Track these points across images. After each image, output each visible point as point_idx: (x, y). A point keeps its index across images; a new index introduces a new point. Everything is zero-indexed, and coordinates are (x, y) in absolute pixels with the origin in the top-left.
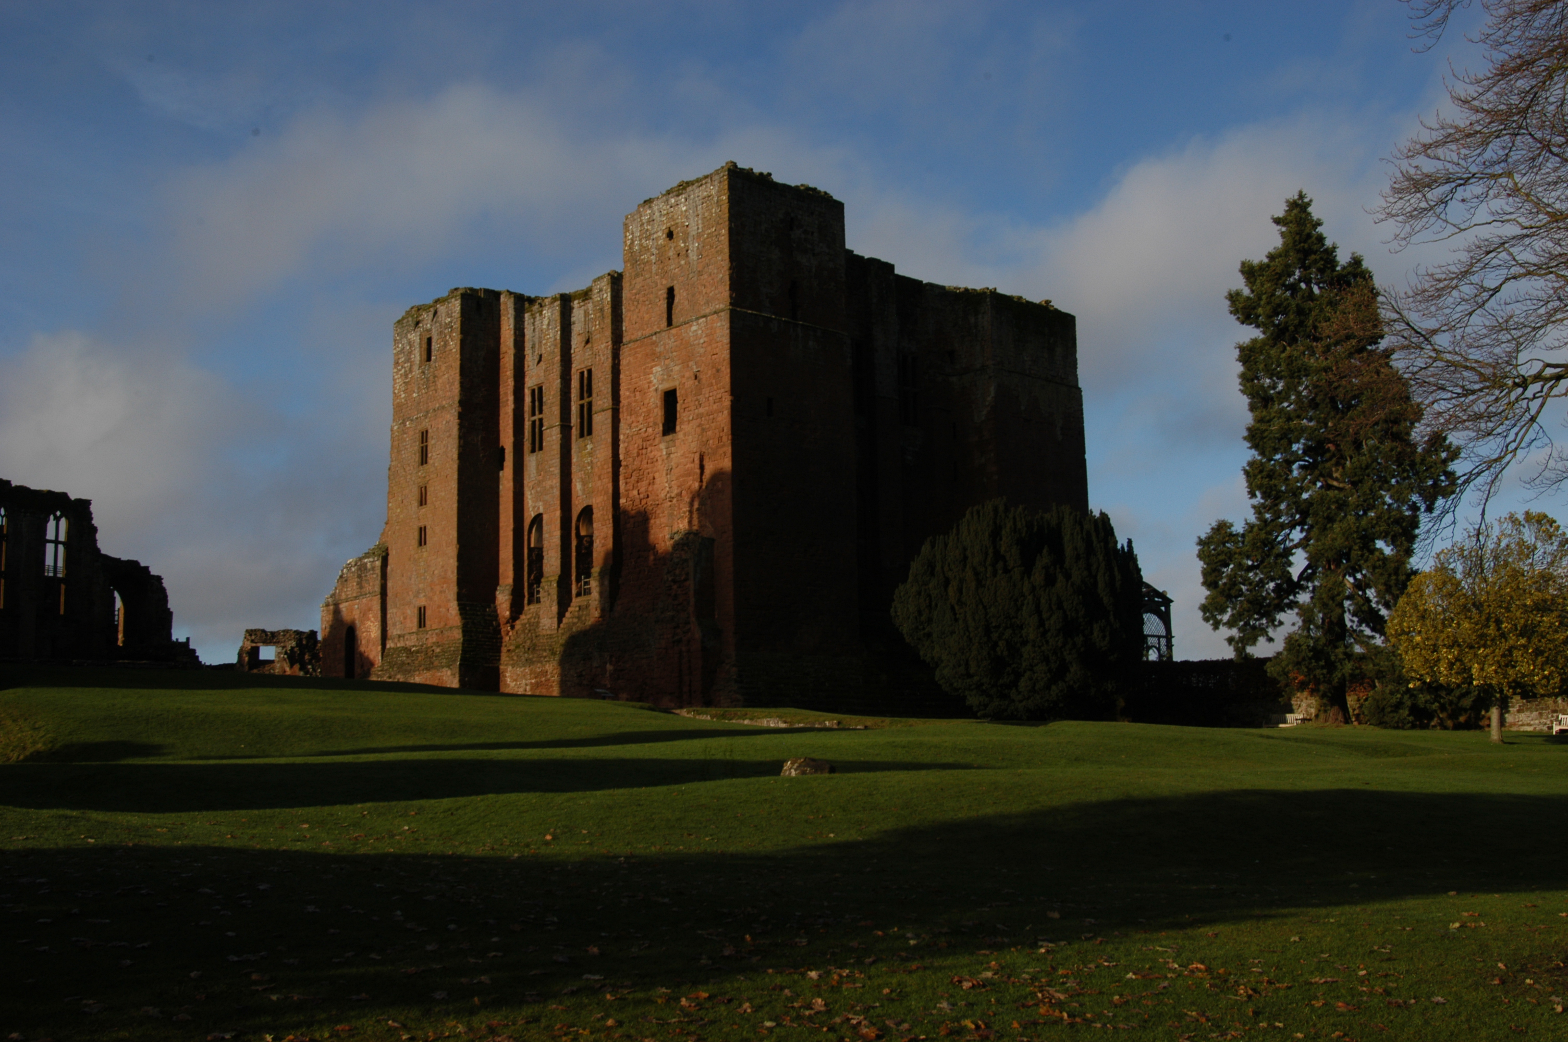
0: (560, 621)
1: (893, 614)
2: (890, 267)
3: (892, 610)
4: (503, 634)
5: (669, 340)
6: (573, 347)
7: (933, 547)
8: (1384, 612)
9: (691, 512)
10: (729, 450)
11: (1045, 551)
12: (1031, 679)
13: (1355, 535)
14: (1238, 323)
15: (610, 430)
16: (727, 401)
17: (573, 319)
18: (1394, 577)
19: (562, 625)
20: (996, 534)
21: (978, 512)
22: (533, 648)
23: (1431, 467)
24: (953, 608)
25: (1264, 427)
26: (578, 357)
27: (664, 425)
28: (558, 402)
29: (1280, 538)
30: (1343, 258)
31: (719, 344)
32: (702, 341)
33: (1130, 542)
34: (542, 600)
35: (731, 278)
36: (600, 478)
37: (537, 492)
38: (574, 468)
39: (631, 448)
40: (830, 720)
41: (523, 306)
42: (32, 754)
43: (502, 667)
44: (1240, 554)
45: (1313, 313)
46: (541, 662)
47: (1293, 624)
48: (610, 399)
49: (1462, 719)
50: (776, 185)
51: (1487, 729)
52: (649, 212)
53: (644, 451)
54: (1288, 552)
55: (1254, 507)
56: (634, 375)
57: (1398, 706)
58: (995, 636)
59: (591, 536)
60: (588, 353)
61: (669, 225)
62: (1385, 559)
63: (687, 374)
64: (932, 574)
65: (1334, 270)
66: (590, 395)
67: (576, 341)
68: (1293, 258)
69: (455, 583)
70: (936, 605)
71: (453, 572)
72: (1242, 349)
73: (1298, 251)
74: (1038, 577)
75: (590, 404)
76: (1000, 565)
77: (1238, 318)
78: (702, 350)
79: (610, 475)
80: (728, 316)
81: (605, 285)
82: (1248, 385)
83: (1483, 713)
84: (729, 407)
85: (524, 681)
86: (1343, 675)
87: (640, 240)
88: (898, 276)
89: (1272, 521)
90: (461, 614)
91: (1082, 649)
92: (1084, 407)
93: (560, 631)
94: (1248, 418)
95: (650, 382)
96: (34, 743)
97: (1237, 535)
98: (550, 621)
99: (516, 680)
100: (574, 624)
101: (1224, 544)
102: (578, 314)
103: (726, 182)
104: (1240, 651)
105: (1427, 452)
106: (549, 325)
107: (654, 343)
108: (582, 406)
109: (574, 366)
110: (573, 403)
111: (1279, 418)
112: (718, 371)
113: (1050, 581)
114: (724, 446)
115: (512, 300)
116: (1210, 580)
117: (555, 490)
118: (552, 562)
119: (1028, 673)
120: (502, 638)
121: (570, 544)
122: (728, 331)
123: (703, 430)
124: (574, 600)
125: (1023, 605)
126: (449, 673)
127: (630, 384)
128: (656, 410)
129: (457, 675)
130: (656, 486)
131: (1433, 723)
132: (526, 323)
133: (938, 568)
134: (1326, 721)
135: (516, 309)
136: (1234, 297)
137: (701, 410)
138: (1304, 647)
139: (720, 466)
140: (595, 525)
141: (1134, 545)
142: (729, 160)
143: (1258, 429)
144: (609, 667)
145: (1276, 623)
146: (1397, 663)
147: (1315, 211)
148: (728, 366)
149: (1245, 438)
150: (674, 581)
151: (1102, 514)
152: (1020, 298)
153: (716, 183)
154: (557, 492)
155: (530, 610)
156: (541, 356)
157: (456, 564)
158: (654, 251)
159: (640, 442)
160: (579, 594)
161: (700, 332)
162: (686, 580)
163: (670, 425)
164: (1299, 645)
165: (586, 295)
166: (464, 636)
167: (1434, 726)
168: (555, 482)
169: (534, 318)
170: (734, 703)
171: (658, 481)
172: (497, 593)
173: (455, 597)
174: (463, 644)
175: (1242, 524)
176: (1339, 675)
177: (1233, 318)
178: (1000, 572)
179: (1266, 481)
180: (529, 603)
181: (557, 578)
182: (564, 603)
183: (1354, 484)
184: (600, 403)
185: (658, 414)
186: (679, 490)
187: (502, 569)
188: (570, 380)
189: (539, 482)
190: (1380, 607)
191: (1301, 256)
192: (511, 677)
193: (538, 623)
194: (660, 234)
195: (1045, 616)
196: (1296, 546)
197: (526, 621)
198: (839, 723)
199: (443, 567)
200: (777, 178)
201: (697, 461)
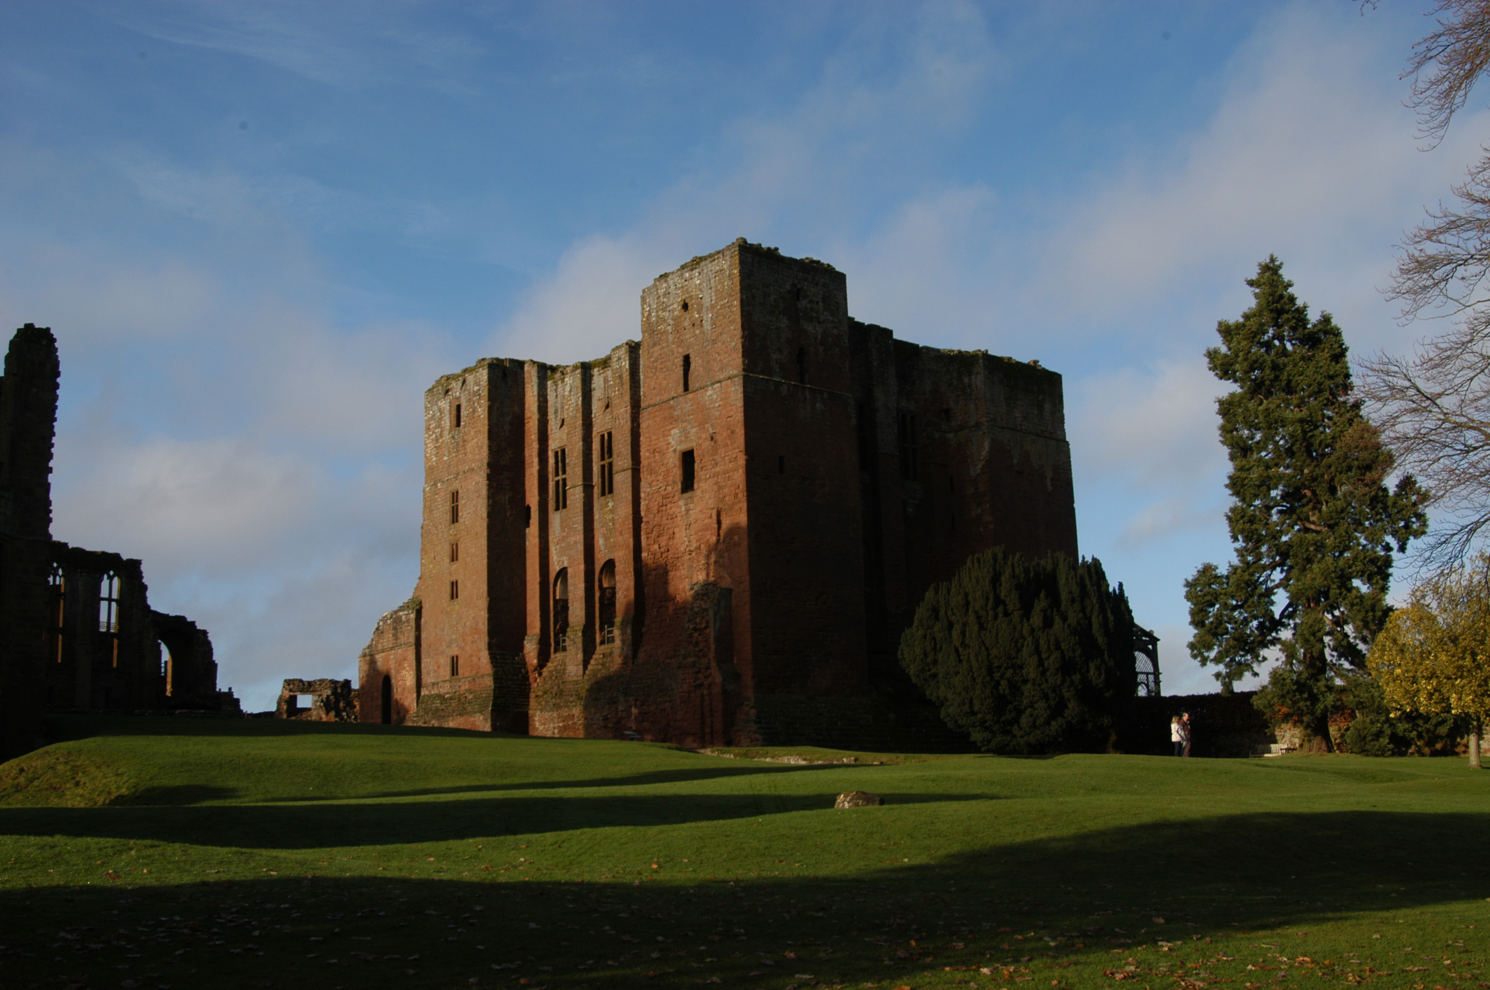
0: (585, 668)
1: (900, 657)
2: (888, 333)
3: (899, 653)
4: (531, 680)
5: (686, 404)
6: (594, 411)
7: (937, 593)
8: (1361, 646)
9: (708, 564)
10: (744, 505)
11: (1042, 595)
12: (1031, 716)
13: (1333, 575)
14: (1216, 379)
15: (630, 489)
16: (742, 460)
17: (593, 386)
18: (1371, 614)
19: (587, 672)
20: (996, 580)
21: (979, 560)
22: (560, 694)
23: (1402, 510)
24: (957, 650)
25: (1244, 475)
26: (598, 421)
27: (682, 483)
28: (581, 463)
29: (1261, 579)
30: (1313, 317)
31: (734, 407)
32: (717, 405)
33: (1121, 585)
34: (568, 648)
35: (743, 347)
36: (621, 534)
37: (561, 547)
38: (597, 525)
39: (652, 505)
40: (847, 757)
41: (546, 374)
42: (117, 798)
43: (530, 712)
44: (1225, 594)
45: (1287, 369)
46: (568, 707)
47: (1277, 660)
48: (630, 459)
49: (1438, 746)
50: (783, 259)
51: (1462, 755)
52: (664, 285)
53: (664, 508)
54: (1270, 592)
55: (1236, 550)
56: (653, 438)
57: (1379, 735)
58: (997, 675)
59: (613, 589)
60: (608, 417)
61: (684, 297)
62: (1362, 597)
63: (704, 436)
64: (937, 618)
65: (1305, 328)
66: (610, 456)
67: (596, 406)
68: (1266, 317)
69: (486, 633)
70: (941, 648)
71: (484, 624)
72: (1221, 402)
73: (1272, 311)
74: (1036, 619)
75: (611, 464)
76: (1001, 609)
77: (1217, 374)
78: (717, 414)
79: (631, 530)
80: (741, 381)
81: (624, 354)
82: (1228, 436)
83: (1458, 740)
84: (744, 466)
85: (552, 725)
86: (1326, 706)
87: (657, 312)
88: (896, 340)
89: (1254, 563)
90: (492, 663)
91: (1080, 687)
92: (1072, 459)
93: (586, 677)
94: (1229, 468)
95: (669, 444)
96: (118, 788)
97: (1222, 577)
98: (576, 668)
99: (544, 724)
100: (599, 670)
101: (1210, 585)
102: (598, 380)
103: (737, 257)
104: (1228, 686)
105: (1397, 495)
106: (570, 391)
107: (671, 407)
108: (603, 467)
109: (594, 429)
110: (594, 464)
111: (1258, 466)
112: (733, 432)
113: (1048, 623)
114: (739, 502)
115: (536, 368)
116: (1198, 619)
117: (579, 545)
118: (577, 613)
119: (1028, 711)
120: (530, 685)
121: (594, 596)
122: (742, 395)
123: (720, 488)
124: (598, 648)
125: (1023, 646)
126: (481, 718)
127: (650, 445)
128: (674, 470)
129: (489, 720)
130: (675, 541)
131: (1410, 751)
132: (549, 390)
133: (942, 613)
134: (1310, 750)
135: (539, 377)
136: (1212, 355)
137: (717, 469)
138: (1288, 681)
139: (737, 521)
140: (617, 578)
141: (1124, 588)
142: (739, 236)
143: (1238, 477)
144: (634, 711)
145: (1260, 659)
146: (1376, 694)
147: (1286, 274)
148: (743, 428)
149: (1226, 486)
150: (695, 629)
151: (1094, 559)
152: (1010, 359)
153: (728, 258)
154: (580, 547)
155: (556, 658)
156: (563, 420)
157: (486, 616)
158: (671, 322)
159: (660, 499)
160: (602, 643)
161: (715, 396)
162: (706, 628)
163: (688, 484)
164: (1284, 679)
165: (605, 363)
166: (495, 683)
167: (1412, 754)
168: (579, 538)
169: (557, 386)
170: (754, 742)
171: (677, 535)
172: (525, 642)
173: (487, 646)
174: (494, 690)
175: (1227, 566)
176: (1322, 707)
177: (1212, 373)
178: (1001, 615)
179: (1247, 526)
180: (556, 651)
181: (582, 627)
182: (588, 650)
183: (1331, 527)
184: (620, 463)
185: (677, 473)
186: (698, 544)
187: (529, 620)
188: (592, 442)
189: (563, 537)
190: (1358, 641)
191: (1274, 315)
192: (540, 721)
193: (564, 670)
194: (675, 306)
195: (1044, 656)
196: (1277, 586)
197: (552, 668)
198: (856, 760)
199: (474, 618)
200: (783, 252)
201: (714, 517)
